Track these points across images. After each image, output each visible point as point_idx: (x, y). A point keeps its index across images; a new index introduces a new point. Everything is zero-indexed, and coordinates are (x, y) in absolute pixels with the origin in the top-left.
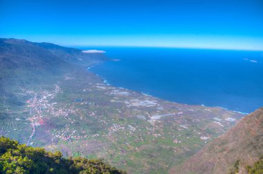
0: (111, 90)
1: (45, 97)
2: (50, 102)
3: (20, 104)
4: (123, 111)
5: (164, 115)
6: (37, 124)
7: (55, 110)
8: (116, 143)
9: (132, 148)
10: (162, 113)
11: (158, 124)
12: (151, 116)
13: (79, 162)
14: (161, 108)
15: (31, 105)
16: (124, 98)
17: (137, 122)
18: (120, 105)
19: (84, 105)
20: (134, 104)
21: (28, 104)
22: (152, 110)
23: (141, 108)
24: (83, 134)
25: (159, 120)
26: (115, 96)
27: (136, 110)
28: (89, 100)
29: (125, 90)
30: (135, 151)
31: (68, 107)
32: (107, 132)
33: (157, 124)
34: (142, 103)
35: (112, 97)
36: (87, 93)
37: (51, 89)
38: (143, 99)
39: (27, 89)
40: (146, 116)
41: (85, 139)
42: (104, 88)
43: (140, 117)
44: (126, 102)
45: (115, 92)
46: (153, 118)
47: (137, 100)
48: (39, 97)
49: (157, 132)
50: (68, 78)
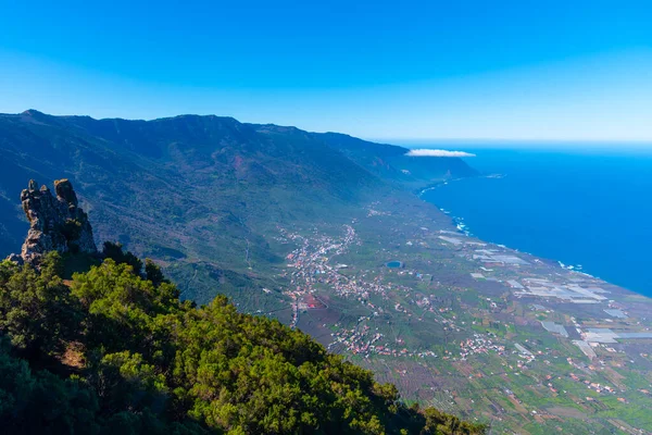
0: (475, 248)
1: (323, 251)
2: (332, 263)
3: (274, 259)
4: (502, 305)
5: (626, 335)
6: (303, 307)
7: (342, 282)
8: (478, 385)
9: (522, 407)
10: (621, 325)
11: (608, 358)
12: (584, 329)
14: (618, 313)
15: (295, 262)
16: (507, 271)
17: (539, 340)
18: (496, 289)
19: (407, 277)
20: (535, 292)
21: (288, 261)
22: (589, 315)
23: (554, 304)
24: (399, 347)
25: (610, 345)
26: (484, 264)
27: (538, 307)
28: (418, 266)
29: (509, 253)
30: (532, 418)
31: (370, 278)
32: (456, 352)
33: (601, 354)
34: (557, 291)
35: (477, 265)
36: (415, 249)
37: (336, 234)
38: (562, 281)
39: (291, 230)
40: (571, 329)
41: (401, 359)
42: (456, 242)
43: (548, 326)
44: (513, 283)
45: (485, 253)
46: (589, 335)
47: (543, 281)
48: (311, 249)
49: (602, 378)
50: (374, 212)
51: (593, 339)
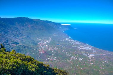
0: (72, 41)
1: (45, 42)
2: (47, 44)
3: (36, 44)
4: (77, 51)
5: (96, 55)
6: (42, 53)
7: (49, 48)
8: (73, 65)
9: (80, 68)
10: (95, 53)
11: (93, 59)
13: (56, 70)
14: (95, 52)
15: (40, 44)
16: (78, 45)
17: (83, 56)
18: (76, 48)
19: (61, 47)
20: (82, 49)
21: (39, 44)
22: (90, 52)
23: (85, 50)
24: (59, 59)
25: (93, 57)
26: (74, 44)
27: (83, 51)
28: (63, 45)
29: (78, 42)
30: (81, 69)
31: (54, 47)
32: (69, 59)
34: (86, 48)
35: (73, 44)
37: (48, 39)
38: (86, 46)
39: (39, 39)
40: (87, 54)
41: (60, 61)
42: (69, 40)
43: (84, 54)
44: (79, 47)
45: (74, 42)
46: (90, 55)
47: (83, 47)
48: (43, 42)
49: (92, 62)
50: (55, 35)
51: (91, 56)
